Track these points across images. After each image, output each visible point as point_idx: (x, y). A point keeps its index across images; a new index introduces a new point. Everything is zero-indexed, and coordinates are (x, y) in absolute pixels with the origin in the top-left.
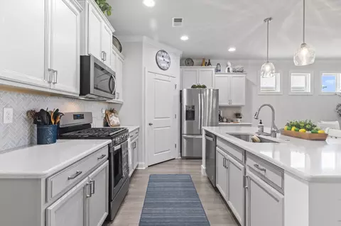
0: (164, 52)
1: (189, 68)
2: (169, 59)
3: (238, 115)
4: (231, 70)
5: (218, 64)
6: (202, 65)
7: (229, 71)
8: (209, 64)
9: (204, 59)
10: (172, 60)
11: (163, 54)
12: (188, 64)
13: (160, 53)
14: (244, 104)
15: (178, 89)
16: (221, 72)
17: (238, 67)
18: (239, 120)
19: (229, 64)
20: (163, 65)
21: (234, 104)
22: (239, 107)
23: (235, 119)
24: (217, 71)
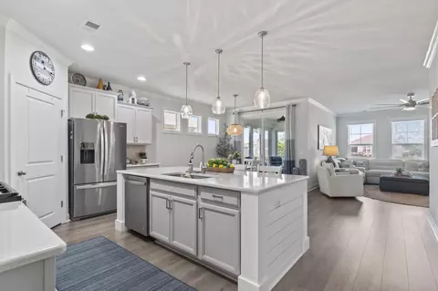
0: (44, 55)
1: (78, 88)
2: (53, 68)
3: (142, 155)
4: (136, 101)
5: (120, 91)
6: (98, 88)
7: (133, 102)
8: (109, 88)
9: (100, 80)
10: (56, 72)
11: (43, 58)
12: (77, 82)
13: (37, 55)
14: (149, 142)
15: (66, 117)
16: (124, 102)
17: (144, 99)
18: (144, 160)
19: (134, 93)
20: (42, 76)
21: (140, 142)
22: (143, 146)
23: (139, 160)
24: (120, 99)
